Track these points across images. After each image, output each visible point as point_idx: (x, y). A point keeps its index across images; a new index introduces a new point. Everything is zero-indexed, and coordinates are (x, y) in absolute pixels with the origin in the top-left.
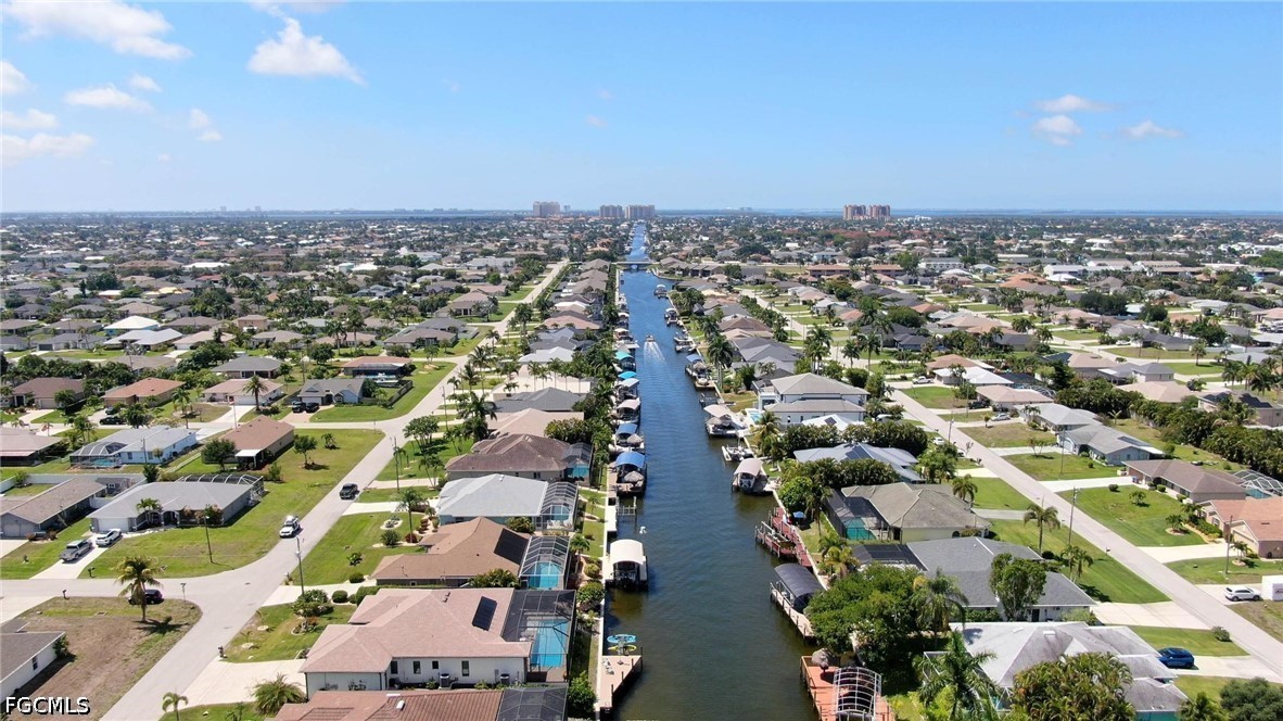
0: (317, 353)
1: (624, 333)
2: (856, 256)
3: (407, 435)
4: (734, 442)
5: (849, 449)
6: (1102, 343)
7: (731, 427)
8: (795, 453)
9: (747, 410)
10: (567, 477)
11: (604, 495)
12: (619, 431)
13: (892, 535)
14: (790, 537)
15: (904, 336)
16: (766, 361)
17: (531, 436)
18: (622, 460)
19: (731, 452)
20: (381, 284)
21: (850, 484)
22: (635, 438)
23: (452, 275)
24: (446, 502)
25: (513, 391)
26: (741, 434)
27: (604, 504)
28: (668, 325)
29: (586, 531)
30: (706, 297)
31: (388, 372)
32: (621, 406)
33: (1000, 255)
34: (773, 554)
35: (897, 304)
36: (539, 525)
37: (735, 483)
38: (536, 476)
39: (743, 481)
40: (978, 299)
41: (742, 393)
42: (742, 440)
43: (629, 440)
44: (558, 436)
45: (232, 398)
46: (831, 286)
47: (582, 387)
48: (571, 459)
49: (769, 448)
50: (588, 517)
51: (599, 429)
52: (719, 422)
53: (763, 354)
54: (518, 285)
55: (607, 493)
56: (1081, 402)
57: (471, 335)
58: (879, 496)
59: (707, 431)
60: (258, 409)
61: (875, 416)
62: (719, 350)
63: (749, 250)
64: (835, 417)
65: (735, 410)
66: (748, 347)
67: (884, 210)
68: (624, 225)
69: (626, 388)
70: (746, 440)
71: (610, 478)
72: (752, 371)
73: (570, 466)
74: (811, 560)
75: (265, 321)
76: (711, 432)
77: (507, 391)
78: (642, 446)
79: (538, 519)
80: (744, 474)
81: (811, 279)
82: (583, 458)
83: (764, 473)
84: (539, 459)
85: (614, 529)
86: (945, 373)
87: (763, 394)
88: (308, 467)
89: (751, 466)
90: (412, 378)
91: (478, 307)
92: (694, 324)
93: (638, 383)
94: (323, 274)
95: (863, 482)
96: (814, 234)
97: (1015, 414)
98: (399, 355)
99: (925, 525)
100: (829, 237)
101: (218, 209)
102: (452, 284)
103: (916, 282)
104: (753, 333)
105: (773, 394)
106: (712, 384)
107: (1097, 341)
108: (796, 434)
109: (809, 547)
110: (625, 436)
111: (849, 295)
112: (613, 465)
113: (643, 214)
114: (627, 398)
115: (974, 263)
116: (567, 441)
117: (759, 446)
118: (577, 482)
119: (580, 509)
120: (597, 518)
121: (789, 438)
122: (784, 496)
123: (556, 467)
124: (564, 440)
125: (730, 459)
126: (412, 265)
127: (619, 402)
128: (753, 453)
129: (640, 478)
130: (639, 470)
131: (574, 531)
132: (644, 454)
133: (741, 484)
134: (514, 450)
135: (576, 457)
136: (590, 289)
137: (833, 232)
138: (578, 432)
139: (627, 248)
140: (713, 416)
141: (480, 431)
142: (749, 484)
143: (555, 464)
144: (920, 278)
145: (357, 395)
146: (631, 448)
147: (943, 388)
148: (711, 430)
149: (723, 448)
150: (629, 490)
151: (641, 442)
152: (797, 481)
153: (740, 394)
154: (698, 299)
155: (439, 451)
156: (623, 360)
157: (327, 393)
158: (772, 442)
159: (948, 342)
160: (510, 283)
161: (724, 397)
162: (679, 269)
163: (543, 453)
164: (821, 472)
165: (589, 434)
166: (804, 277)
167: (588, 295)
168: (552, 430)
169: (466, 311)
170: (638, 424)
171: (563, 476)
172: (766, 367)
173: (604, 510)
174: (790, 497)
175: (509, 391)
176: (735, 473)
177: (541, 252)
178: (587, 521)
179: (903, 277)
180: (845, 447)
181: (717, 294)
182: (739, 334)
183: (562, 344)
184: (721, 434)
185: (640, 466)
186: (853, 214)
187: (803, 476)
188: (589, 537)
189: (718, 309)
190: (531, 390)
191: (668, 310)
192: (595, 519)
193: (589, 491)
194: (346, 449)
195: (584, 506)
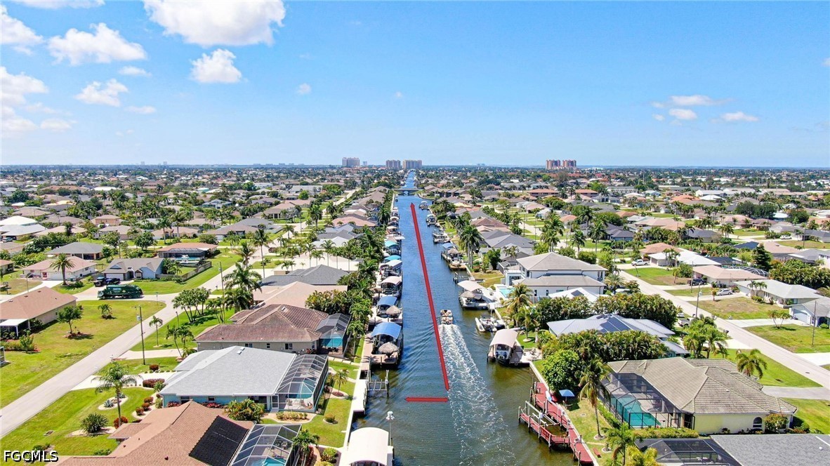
0: (140, 240)
1: (394, 230)
2: (560, 186)
3: (176, 306)
4: (486, 313)
5: (603, 321)
6: (767, 238)
7: (482, 301)
8: (549, 324)
9: (495, 286)
10: (320, 349)
11: (357, 367)
12: (379, 303)
13: (682, 421)
14: (558, 419)
15: (613, 231)
16: (510, 246)
17: (288, 307)
18: (378, 331)
19: (485, 323)
20: (220, 199)
21: (617, 357)
22: (394, 310)
23: (275, 195)
24: (181, 375)
25: (290, 268)
26: (492, 306)
27: (355, 378)
28: (429, 226)
29: (329, 411)
30: (457, 207)
31: (192, 255)
32: (384, 281)
33: (660, 186)
34: (542, 441)
35: (599, 212)
36: (275, 406)
37: (491, 354)
38: (288, 347)
39: (499, 352)
40: (657, 210)
41: (490, 272)
42: (494, 311)
43: (388, 311)
44: (318, 307)
45: (45, 274)
46: (547, 202)
47: (351, 266)
48: (327, 329)
49: (522, 319)
50: (334, 394)
51: (359, 301)
52: (471, 295)
53: (507, 241)
54: (321, 201)
55: (361, 364)
57: (275, 231)
58: (652, 371)
59: (461, 304)
60: (65, 284)
62: (469, 236)
63: (485, 182)
64: (581, 290)
65: (486, 286)
66: (491, 238)
67: (572, 163)
68: (402, 171)
69: (391, 268)
70: (496, 311)
71: (366, 348)
72: (498, 254)
73: (324, 336)
74: (589, 452)
75: (116, 220)
76: (465, 305)
77: (285, 269)
78: (400, 317)
79: (274, 398)
80: (499, 345)
81: (532, 198)
82: (340, 328)
83: (518, 344)
84: (292, 330)
85: (361, 408)
87: (510, 271)
88: (72, 336)
89: (507, 337)
91: (285, 213)
92: (448, 225)
93: (401, 264)
94: (182, 193)
95: (630, 356)
96: (528, 175)
97: (736, 289)
98: (207, 242)
99: (722, 410)
100: (539, 176)
101: (140, 164)
102: (273, 200)
103: (607, 200)
104: (494, 229)
105: (519, 271)
106: (463, 266)
108: (549, 305)
109: (584, 433)
110: (385, 307)
111: (562, 206)
112: (370, 335)
113: (413, 165)
114: (390, 275)
115: (644, 190)
116: (327, 312)
117: (511, 317)
118: (330, 353)
119: (325, 385)
120: (345, 394)
121: (543, 310)
122: (549, 372)
123: (309, 338)
124: (323, 311)
125: (484, 330)
126: (249, 189)
127: (382, 279)
128: (505, 324)
129: (395, 350)
130: (395, 340)
131: (315, 413)
132: (402, 325)
133: (497, 356)
134: (268, 320)
135: (332, 327)
136: (371, 202)
137: (541, 174)
138: (338, 302)
139: (402, 183)
140: (466, 290)
141: (243, 302)
142: (505, 356)
143: (307, 335)
144: (610, 198)
145: (155, 271)
146: (390, 319)
147: (659, 269)
148: (465, 302)
149: (476, 319)
150: (383, 361)
151: (399, 314)
152: (562, 355)
153: (488, 273)
154: (451, 208)
155: (205, 321)
156: (390, 247)
157: (130, 270)
158: (526, 313)
159: (651, 235)
160: (315, 200)
161: (474, 276)
162: (437, 192)
163: (298, 324)
164: (586, 345)
165: (348, 305)
166: (527, 197)
167: (370, 206)
168: (312, 301)
169: (276, 215)
170: (399, 298)
171: (316, 348)
172: (509, 250)
173: (354, 384)
174: (556, 373)
175: (287, 268)
176: (491, 344)
177: (342, 183)
178: (333, 399)
179: (597, 197)
180: (598, 318)
181: (466, 206)
182: (484, 229)
183: (342, 235)
184: (473, 306)
185: (395, 337)
186: (552, 165)
187: (566, 349)
188: (331, 421)
189: (467, 213)
190: (305, 267)
191: (428, 216)
192: (342, 395)
193: (341, 363)
194: (121, 319)
195: (332, 382)
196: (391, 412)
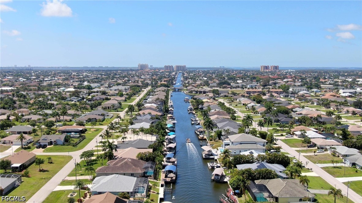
0: (48, 124)
1: (171, 116)
2: (264, 86)
3: (81, 158)
5: (258, 164)
7: (212, 155)
8: (237, 166)
9: (218, 148)
10: (144, 176)
11: (160, 183)
12: (167, 157)
13: (275, 200)
14: (233, 200)
15: (282, 118)
16: (226, 128)
17: (130, 159)
18: (167, 168)
19: (211, 165)
20: (76, 97)
21: (258, 179)
22: (173, 159)
23: (104, 93)
25: (125, 140)
26: (216, 158)
27: (159, 187)
28: (189, 113)
29: (151, 197)
30: (204, 102)
31: (76, 132)
33: (322, 86)
35: (280, 105)
36: (132, 195)
37: (212, 178)
38: (132, 175)
39: (216, 177)
40: (313, 103)
41: (217, 141)
43: (171, 160)
44: (142, 159)
45: (12, 142)
46: (254, 98)
47: (153, 138)
48: (146, 168)
49: (226, 164)
50: (152, 192)
51: (158, 156)
52: (207, 153)
53: (226, 125)
54: (130, 97)
55: (161, 182)
56: (353, 145)
57: (110, 117)
58: (270, 184)
59: (202, 156)
60: (22, 147)
61: (269, 150)
62: (208, 124)
63: (223, 83)
64: (253, 151)
65: (213, 148)
66: (220, 122)
67: (276, 68)
68: (174, 73)
69: (171, 139)
70: (217, 160)
71: (162, 176)
72: (221, 132)
73: (146, 171)
75: (28, 111)
76: (204, 157)
78: (176, 163)
79: (132, 193)
80: (216, 174)
81: (246, 95)
82: (151, 167)
83: (224, 174)
84: (133, 168)
85: (162, 197)
86: (298, 133)
87: (225, 141)
88: (41, 171)
89: (219, 171)
90: (86, 134)
91: (113, 106)
92: (199, 113)
93: (175, 137)
94: (53, 92)
95: (264, 178)
96: (248, 77)
97: (326, 150)
98: (80, 125)
99: (288, 196)
100: (254, 78)
101: (14, 66)
102: (104, 97)
103: (288, 96)
104: (222, 117)
105: (229, 142)
106: (205, 137)
107: (360, 120)
108: (237, 158)
110: (169, 158)
111: (261, 101)
112: (163, 170)
113: (181, 69)
114: (171, 143)
115: (311, 89)
116: (145, 161)
117: (222, 163)
118: (148, 177)
119: (149, 189)
120: (156, 192)
121: (235, 160)
122: (231, 184)
123: (140, 171)
124: (144, 160)
125: (211, 168)
126: (89, 89)
127: (167, 145)
128: (220, 165)
129: (174, 176)
130: (174, 172)
131: (146, 198)
132: (176, 166)
133: (215, 178)
134: (123, 164)
135: (149, 167)
136: (158, 99)
137: (256, 76)
138: (150, 157)
139: (174, 82)
140: (205, 150)
141: (110, 157)
142: (218, 178)
143: (140, 170)
144: (290, 95)
145: (63, 141)
146: (171, 163)
147: (297, 139)
148: (204, 156)
149: (208, 163)
150: (169, 181)
151: (175, 161)
152: (236, 177)
153: (216, 141)
154: (201, 103)
155: (93, 164)
156: (170, 128)
157: (51, 140)
158: (227, 161)
159: (300, 120)
160: (127, 96)
161: (209, 143)
162: (194, 91)
163: (135, 165)
164: (246, 174)
165: (154, 158)
166: (244, 94)
167: (157, 101)
168: (140, 156)
169: (108, 108)
170: (175, 154)
171: (143, 175)
172: (226, 131)
173: (159, 189)
174: (234, 184)
175: (124, 140)
176: (213, 174)
177: (140, 84)
178: (152, 194)
179: (283, 94)
180: (257, 163)
181: (209, 101)
182: (216, 117)
183: (146, 121)
184: (208, 157)
185: (174, 171)
186: (264, 69)
187: (239, 175)
188: (152, 200)
189: (209, 106)
190: (132, 139)
191: (189, 107)
192: (155, 193)
193: (153, 181)
194: (57, 163)
195: (151, 187)
196: (174, 197)
